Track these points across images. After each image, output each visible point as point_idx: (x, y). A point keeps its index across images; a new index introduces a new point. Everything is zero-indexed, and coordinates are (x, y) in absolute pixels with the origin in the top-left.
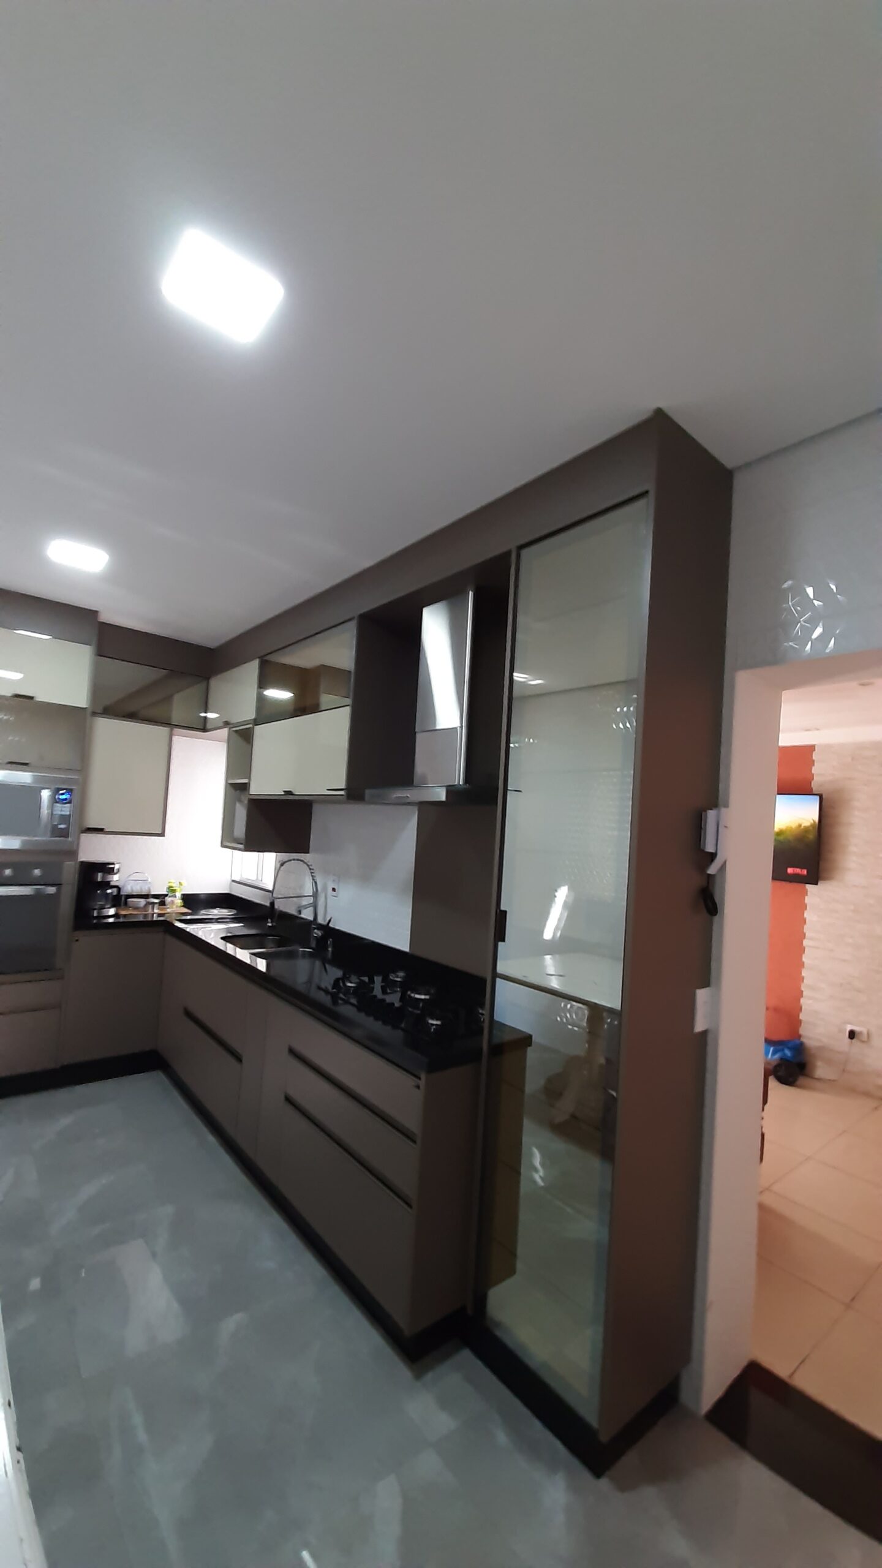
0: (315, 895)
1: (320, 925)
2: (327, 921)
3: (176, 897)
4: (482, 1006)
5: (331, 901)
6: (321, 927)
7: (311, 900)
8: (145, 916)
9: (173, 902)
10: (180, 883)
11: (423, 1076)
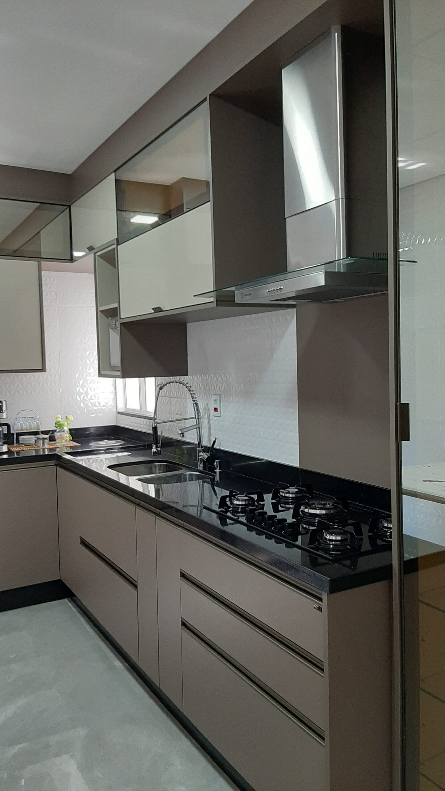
0: (198, 418)
1: (206, 447)
2: (212, 443)
3: (64, 431)
4: (388, 518)
5: (214, 422)
6: (206, 449)
7: (194, 422)
8: (37, 451)
9: (61, 437)
10: (66, 417)
11: (325, 597)
